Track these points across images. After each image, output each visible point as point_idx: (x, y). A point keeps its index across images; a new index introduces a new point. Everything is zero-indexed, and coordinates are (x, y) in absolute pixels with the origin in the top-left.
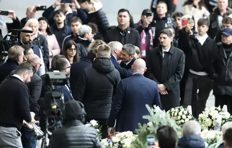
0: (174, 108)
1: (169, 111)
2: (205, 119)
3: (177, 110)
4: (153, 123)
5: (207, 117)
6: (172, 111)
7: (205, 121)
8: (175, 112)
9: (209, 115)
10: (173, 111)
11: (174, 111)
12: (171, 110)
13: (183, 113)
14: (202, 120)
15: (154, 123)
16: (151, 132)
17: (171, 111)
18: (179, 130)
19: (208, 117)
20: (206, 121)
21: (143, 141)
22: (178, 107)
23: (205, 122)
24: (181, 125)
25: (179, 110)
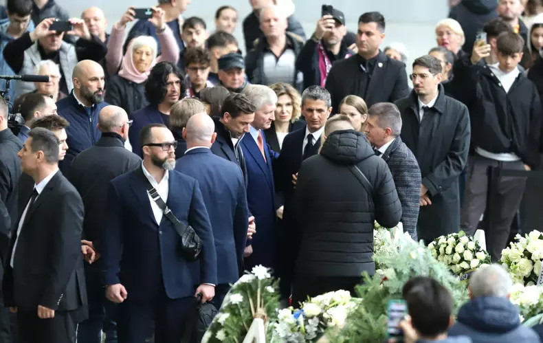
0: (446, 235)
1: (434, 242)
2: (516, 261)
3: (451, 240)
4: (396, 270)
5: (521, 256)
6: (440, 242)
7: (515, 263)
8: (447, 245)
9: (526, 250)
10: (443, 244)
11: (445, 242)
12: (437, 241)
13: (466, 248)
14: (509, 263)
15: (398, 270)
16: (392, 292)
17: (437, 243)
18: (457, 285)
19: (523, 254)
20: (517, 265)
21: (373, 313)
22: (454, 234)
23: (516, 268)
24: (461, 274)
25: (457, 240)
